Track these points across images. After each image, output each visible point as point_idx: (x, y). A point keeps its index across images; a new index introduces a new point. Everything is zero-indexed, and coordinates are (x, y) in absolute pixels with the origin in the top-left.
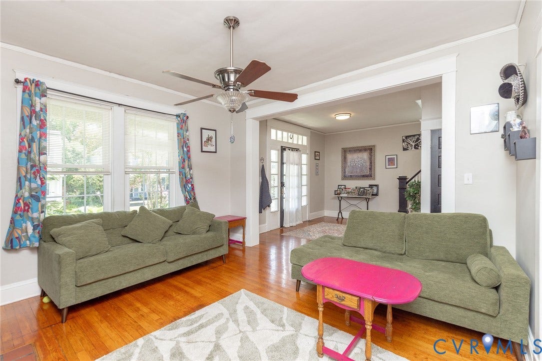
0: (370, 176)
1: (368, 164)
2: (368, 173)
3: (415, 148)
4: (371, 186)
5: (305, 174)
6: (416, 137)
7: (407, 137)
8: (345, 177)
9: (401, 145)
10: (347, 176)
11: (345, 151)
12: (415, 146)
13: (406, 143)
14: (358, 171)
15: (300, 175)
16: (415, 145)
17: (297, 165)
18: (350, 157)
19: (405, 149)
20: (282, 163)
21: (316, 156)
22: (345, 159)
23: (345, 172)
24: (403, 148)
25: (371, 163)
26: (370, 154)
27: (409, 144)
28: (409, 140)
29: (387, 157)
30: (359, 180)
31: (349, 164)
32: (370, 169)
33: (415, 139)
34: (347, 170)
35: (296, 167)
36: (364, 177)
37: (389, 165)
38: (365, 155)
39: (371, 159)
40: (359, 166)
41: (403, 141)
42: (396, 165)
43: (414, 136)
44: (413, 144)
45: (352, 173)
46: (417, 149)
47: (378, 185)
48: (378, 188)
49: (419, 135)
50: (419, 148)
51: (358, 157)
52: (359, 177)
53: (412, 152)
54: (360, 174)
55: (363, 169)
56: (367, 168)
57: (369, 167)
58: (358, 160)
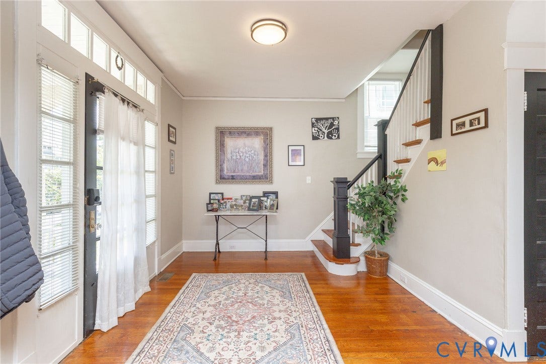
0: (266, 177)
1: (262, 157)
2: (262, 173)
3: (329, 137)
4: (266, 194)
5: (152, 169)
6: (330, 121)
7: (318, 120)
8: (222, 178)
9: (309, 131)
10: (226, 177)
11: (222, 133)
13: (316, 129)
14: (245, 168)
15: (140, 171)
16: (327, 133)
17: (136, 144)
18: (231, 143)
20: (91, 131)
21: (170, 134)
22: (221, 146)
23: (222, 170)
24: (313, 136)
25: (266, 156)
26: (265, 142)
27: (321, 130)
28: (320, 125)
29: (290, 148)
30: (246, 183)
31: (229, 156)
32: (265, 165)
33: (328, 124)
34: (225, 166)
35: (133, 148)
36: (255, 179)
37: (292, 161)
38: (257, 143)
39: (265, 149)
40: (247, 160)
41: (313, 125)
42: (303, 161)
43: (327, 119)
44: (326, 132)
45: (234, 172)
46: (331, 138)
47: (277, 192)
48: (277, 197)
49: (333, 119)
50: (333, 137)
51: (244, 144)
52: (246, 179)
53: (324, 142)
54: (248, 174)
55: (253, 165)
56: (259, 164)
57: (262, 163)
58: (244, 151)
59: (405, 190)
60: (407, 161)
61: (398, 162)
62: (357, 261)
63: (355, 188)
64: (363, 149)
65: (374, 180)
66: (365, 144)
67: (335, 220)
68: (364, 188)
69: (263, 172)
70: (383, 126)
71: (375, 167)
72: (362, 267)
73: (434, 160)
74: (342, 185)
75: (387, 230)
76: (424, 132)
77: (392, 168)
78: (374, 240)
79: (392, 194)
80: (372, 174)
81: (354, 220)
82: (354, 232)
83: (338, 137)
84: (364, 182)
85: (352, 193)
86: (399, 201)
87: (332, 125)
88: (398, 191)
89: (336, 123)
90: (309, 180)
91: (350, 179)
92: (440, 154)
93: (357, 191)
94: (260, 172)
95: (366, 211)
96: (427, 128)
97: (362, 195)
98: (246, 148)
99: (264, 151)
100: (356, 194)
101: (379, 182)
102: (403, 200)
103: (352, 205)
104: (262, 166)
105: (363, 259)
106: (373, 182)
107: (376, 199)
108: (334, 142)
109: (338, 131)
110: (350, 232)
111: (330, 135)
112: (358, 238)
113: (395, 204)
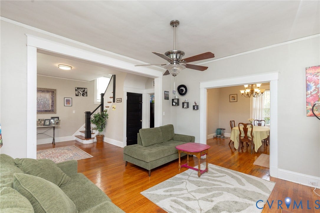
0: (53, 111)
1: (50, 102)
3: (82, 95)
4: (52, 118)
6: (83, 89)
7: (78, 88)
9: (74, 93)
12: (83, 94)
13: (77, 92)
14: (41, 107)
19: (77, 95)
25: (53, 101)
26: (52, 95)
27: (79, 92)
28: (79, 90)
29: (65, 99)
30: (41, 113)
32: (52, 106)
36: (47, 111)
37: (66, 104)
38: (48, 96)
40: (42, 103)
41: (76, 90)
42: (71, 104)
43: (82, 88)
44: (82, 93)
46: (84, 96)
47: (59, 117)
48: (58, 119)
49: (85, 88)
50: (85, 96)
51: (41, 96)
52: (42, 111)
53: (81, 97)
54: (42, 109)
55: (46, 105)
56: (49, 105)
57: (51, 104)
58: (40, 99)
59: (108, 115)
60: (108, 107)
61: (106, 107)
62: (94, 138)
63: (93, 115)
64: (96, 101)
65: (99, 112)
66: (97, 99)
67: (86, 127)
68: (96, 115)
69: (51, 108)
70: (103, 95)
71: (100, 108)
72: (95, 140)
73: (113, 107)
74: (88, 114)
75: (103, 127)
76: (112, 100)
77: (105, 109)
78: (99, 131)
79: (105, 117)
80: (99, 110)
81: (93, 126)
82: (93, 129)
83: (87, 96)
84: (96, 113)
85: (92, 117)
86: (106, 119)
87: (84, 91)
88: (106, 115)
89: (86, 90)
90: (74, 112)
91: (91, 112)
92: (115, 107)
93: (94, 116)
94: (50, 108)
95: (96, 122)
96: (112, 99)
97: (95, 117)
98: (42, 98)
99: (52, 99)
100: (93, 117)
101: (101, 113)
102: (107, 118)
103: (92, 120)
104: (51, 106)
105: (96, 138)
106: (99, 113)
107: (100, 118)
108: (85, 97)
109: (87, 93)
110: (91, 130)
111: (83, 95)
112: (94, 131)
113: (105, 119)
